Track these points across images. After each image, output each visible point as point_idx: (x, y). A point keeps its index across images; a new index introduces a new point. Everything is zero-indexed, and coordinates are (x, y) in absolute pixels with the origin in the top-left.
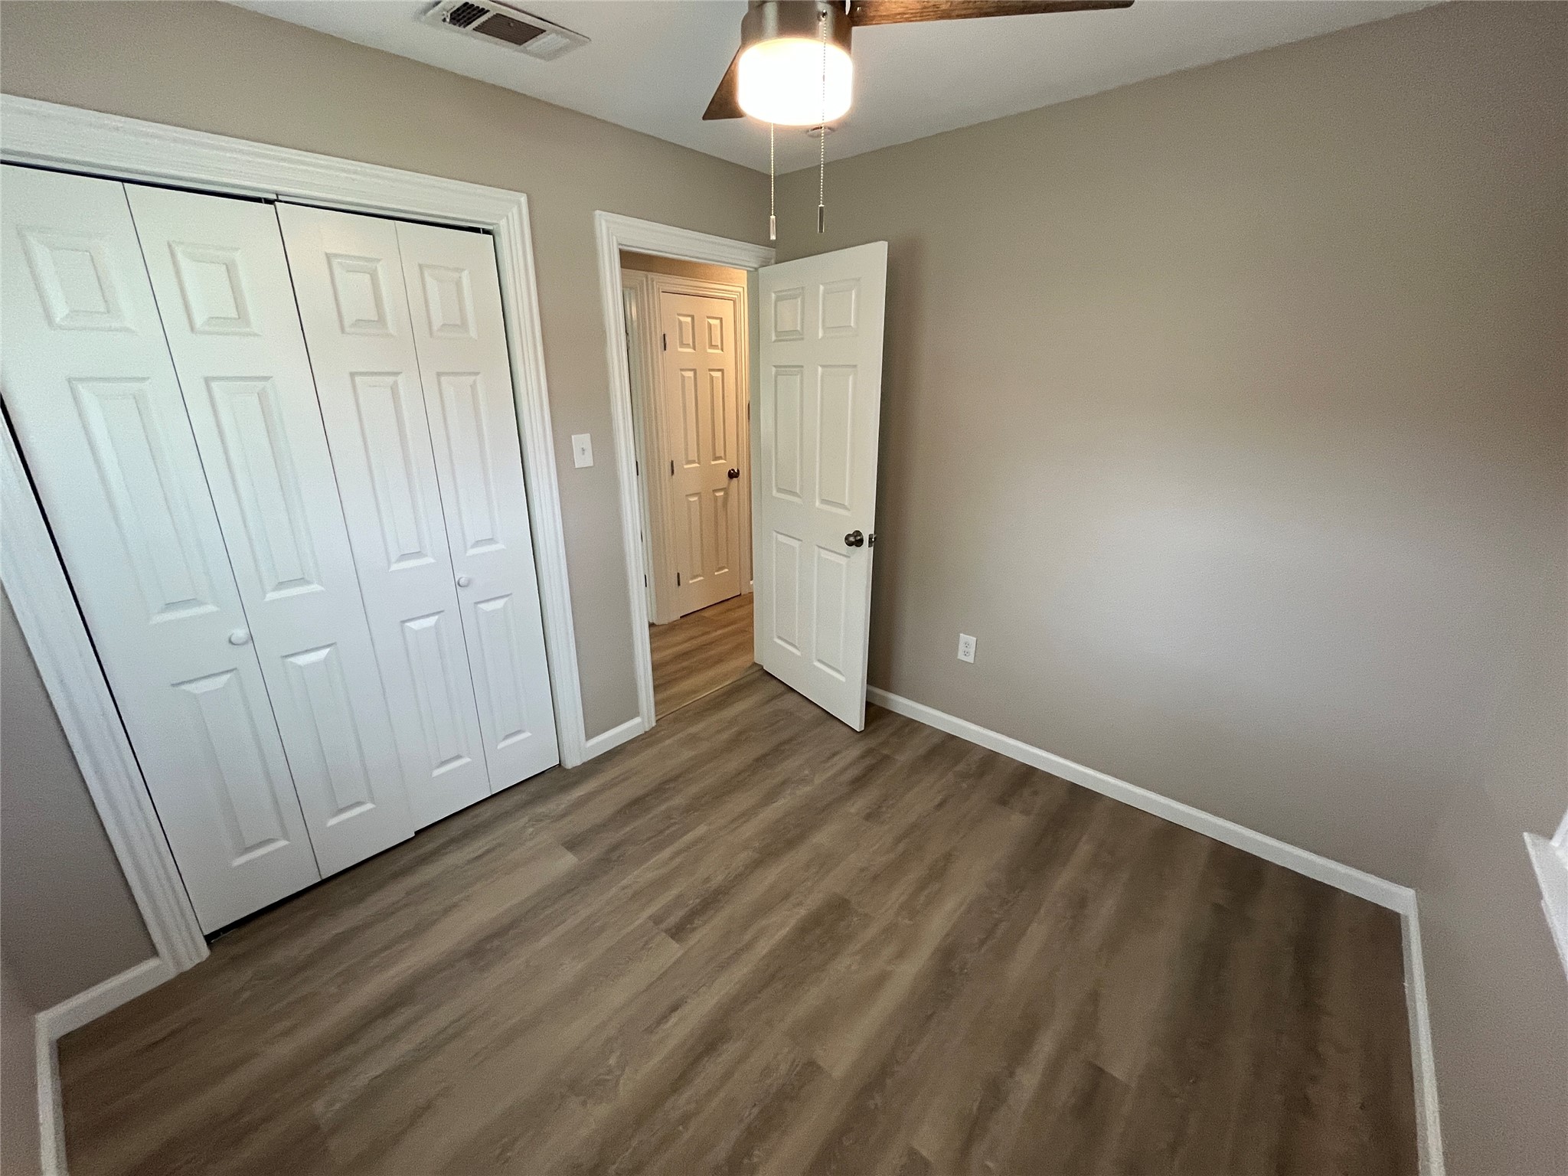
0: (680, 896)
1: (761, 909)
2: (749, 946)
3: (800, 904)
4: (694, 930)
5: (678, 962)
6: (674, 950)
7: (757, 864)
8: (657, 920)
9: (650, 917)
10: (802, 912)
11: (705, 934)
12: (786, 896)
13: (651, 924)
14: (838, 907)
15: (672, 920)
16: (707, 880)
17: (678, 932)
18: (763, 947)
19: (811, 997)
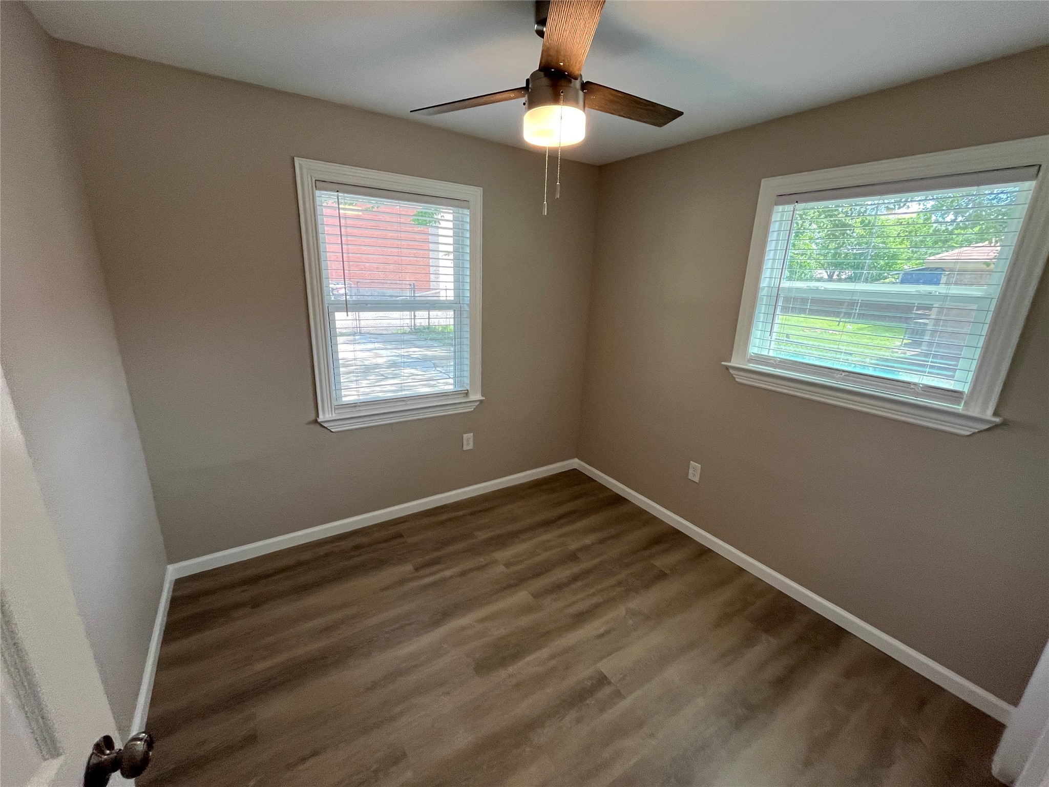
0: (602, 710)
1: (538, 681)
2: (553, 657)
3: (511, 676)
4: (591, 678)
5: (602, 658)
6: (605, 667)
7: (532, 725)
8: (618, 695)
9: (624, 698)
10: (511, 669)
11: (582, 673)
12: (517, 685)
13: (622, 692)
14: (483, 666)
15: (607, 691)
16: (579, 720)
17: (602, 680)
18: (544, 653)
19: (526, 621)
